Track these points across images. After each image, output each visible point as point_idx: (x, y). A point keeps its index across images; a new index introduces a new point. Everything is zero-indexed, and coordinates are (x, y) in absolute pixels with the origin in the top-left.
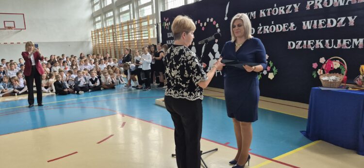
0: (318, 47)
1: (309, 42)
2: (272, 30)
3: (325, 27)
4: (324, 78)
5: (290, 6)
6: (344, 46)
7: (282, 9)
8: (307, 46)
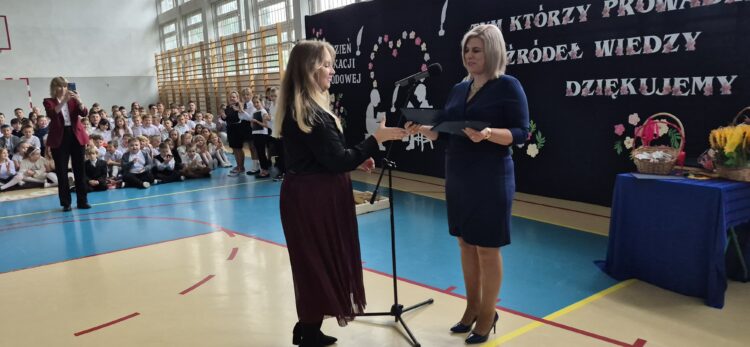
0: (626, 92)
1: (608, 82)
2: (535, 58)
3: (639, 52)
4: (640, 155)
5: (570, 10)
6: (676, 91)
7: (554, 14)
8: (603, 91)
